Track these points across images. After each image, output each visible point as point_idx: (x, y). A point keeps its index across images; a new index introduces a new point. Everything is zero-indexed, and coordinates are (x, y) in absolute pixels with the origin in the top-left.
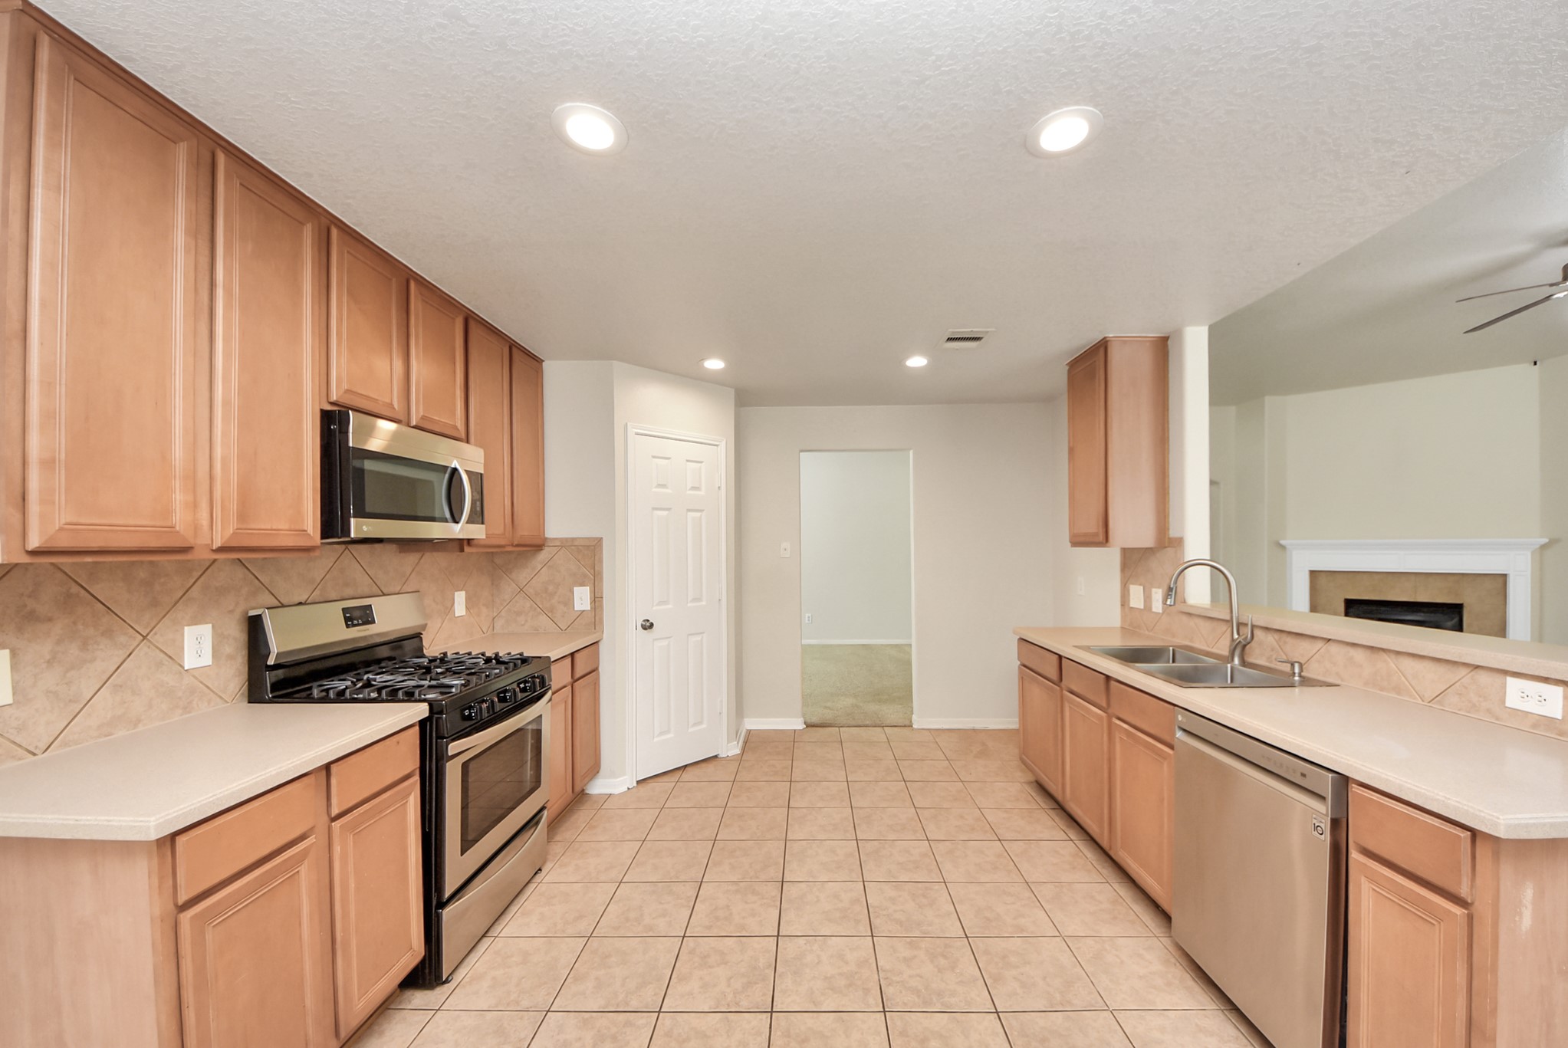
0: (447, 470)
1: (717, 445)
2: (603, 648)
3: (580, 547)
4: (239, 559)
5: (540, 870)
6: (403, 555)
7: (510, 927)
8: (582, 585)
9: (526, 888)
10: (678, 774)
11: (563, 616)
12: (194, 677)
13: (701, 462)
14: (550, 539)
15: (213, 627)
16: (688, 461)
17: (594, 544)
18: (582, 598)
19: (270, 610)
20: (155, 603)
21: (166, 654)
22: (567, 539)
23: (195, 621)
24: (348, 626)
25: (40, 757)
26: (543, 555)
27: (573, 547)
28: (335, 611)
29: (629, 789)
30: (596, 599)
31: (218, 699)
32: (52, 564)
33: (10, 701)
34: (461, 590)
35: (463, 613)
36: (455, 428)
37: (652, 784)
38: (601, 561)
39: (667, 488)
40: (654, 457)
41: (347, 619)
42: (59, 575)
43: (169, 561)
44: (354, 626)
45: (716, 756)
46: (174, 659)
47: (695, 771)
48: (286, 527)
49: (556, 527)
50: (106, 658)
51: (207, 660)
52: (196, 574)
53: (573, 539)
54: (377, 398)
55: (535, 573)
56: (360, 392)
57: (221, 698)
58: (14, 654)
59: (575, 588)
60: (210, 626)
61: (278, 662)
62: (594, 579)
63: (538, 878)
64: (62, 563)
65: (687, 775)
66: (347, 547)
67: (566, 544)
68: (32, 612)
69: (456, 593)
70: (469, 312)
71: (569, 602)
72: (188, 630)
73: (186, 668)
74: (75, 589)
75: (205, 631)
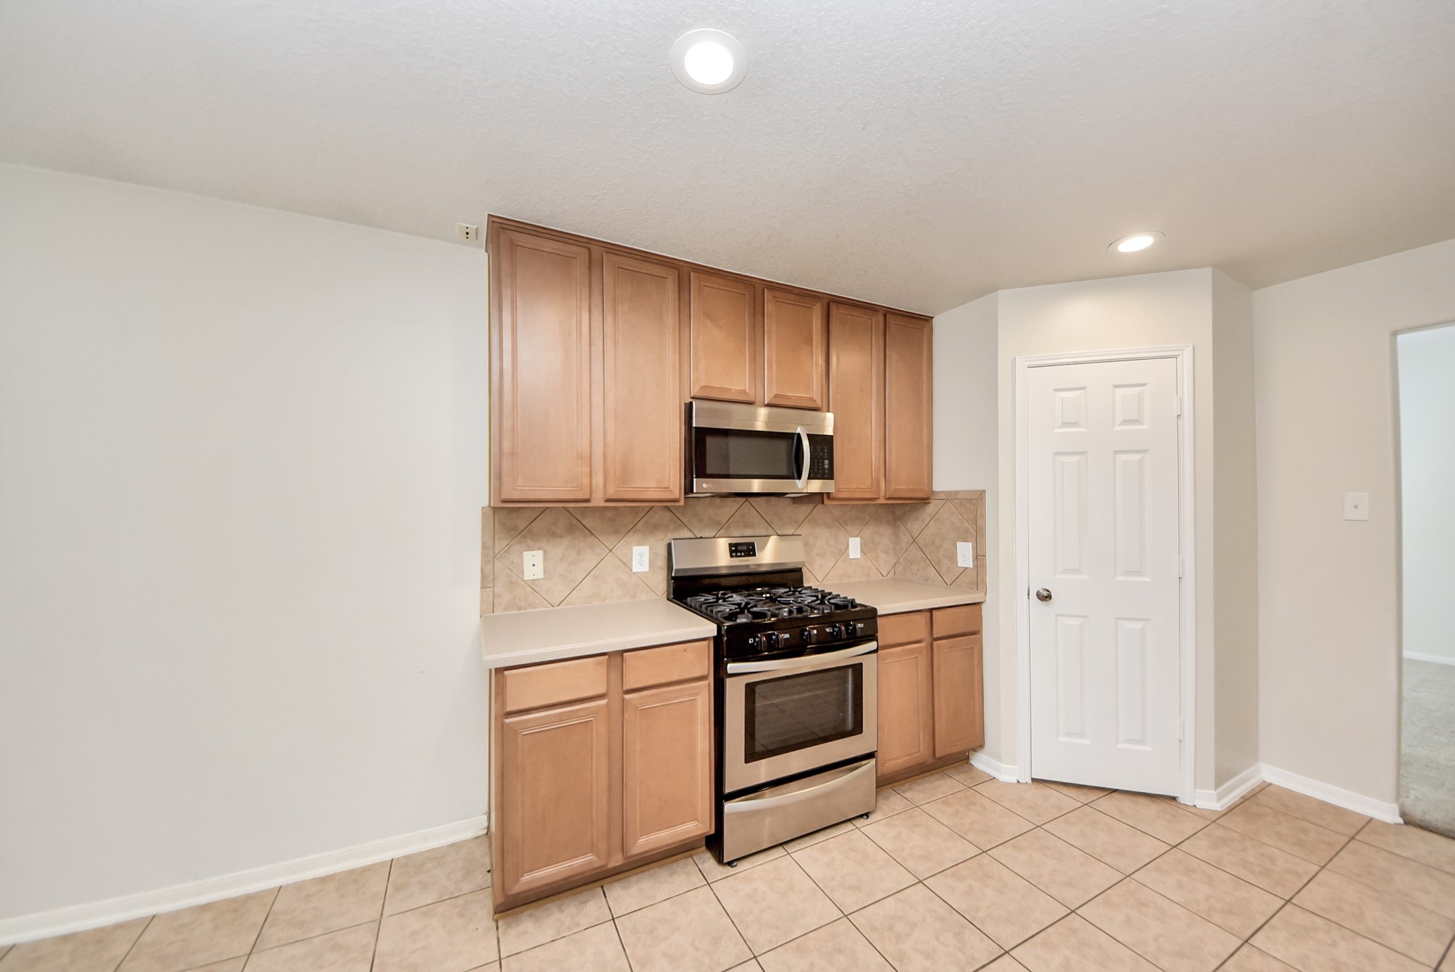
0: (794, 437)
1: (1175, 357)
2: (985, 609)
3: (963, 501)
4: (667, 507)
5: (867, 815)
6: (797, 505)
7: (804, 852)
8: (965, 540)
9: (843, 825)
10: (1094, 795)
11: (948, 571)
12: (639, 577)
13: (1144, 385)
14: (937, 492)
15: (650, 548)
16: (1116, 386)
17: (976, 497)
18: (964, 554)
19: (675, 541)
20: (616, 532)
21: (622, 562)
22: (950, 493)
23: (639, 544)
24: (731, 556)
25: (555, 608)
26: (931, 509)
27: (957, 501)
28: (723, 544)
29: (1018, 782)
30: (979, 557)
31: (653, 594)
32: (564, 508)
33: (542, 577)
34: (857, 537)
35: (858, 555)
36: (812, 400)
37: (1053, 794)
38: (983, 516)
39: (1081, 427)
40: (1056, 390)
41: (731, 552)
42: (568, 514)
43: (625, 507)
44: (737, 556)
45: (1174, 799)
46: (627, 565)
47: (1126, 802)
48: (654, 486)
49: (944, 481)
50: (589, 559)
51: (646, 568)
52: (641, 515)
53: (957, 492)
54: (730, 387)
55: (921, 525)
56: (715, 386)
57: (655, 593)
58: (545, 553)
59: (958, 543)
60: (648, 547)
61: (677, 575)
62: (976, 533)
63: (860, 823)
64: (569, 507)
65: (1106, 803)
66: (747, 500)
67: (951, 497)
68: (554, 532)
69: (850, 539)
70: (832, 297)
71: (952, 557)
72: (634, 548)
73: (634, 571)
74: (575, 521)
75: (645, 550)
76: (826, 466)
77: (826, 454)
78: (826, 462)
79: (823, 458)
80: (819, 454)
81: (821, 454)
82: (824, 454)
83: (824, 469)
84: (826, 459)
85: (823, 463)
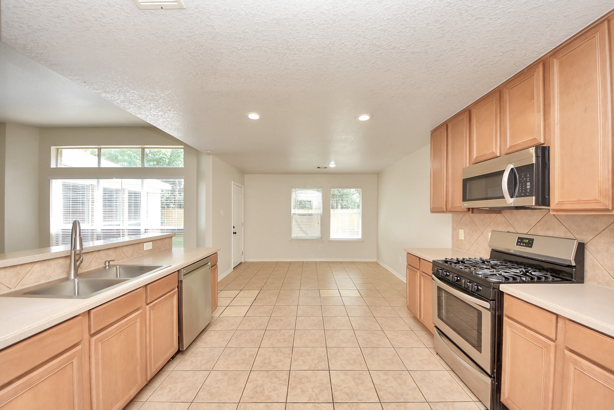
76: (528, 187)
77: (528, 178)
78: (528, 184)
79: (526, 182)
80: (523, 179)
81: (525, 179)
82: (526, 179)
83: (526, 189)
84: (528, 182)
85: (526, 186)
